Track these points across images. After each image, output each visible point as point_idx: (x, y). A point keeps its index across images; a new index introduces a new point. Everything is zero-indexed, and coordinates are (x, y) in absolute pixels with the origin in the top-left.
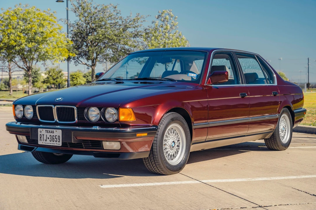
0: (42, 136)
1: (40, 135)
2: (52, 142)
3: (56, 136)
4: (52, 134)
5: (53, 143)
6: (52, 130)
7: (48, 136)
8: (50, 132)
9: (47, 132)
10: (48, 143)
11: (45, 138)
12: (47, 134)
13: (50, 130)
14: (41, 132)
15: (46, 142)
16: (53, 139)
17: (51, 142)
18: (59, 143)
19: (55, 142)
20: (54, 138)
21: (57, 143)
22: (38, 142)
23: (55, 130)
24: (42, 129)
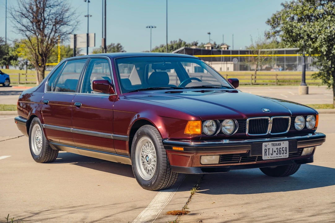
0: (268, 150)
1: (265, 149)
2: (279, 155)
3: (283, 148)
4: (279, 147)
5: (280, 155)
6: (279, 142)
7: (275, 149)
8: (277, 145)
9: (273, 145)
10: (275, 156)
11: (271, 152)
12: (273, 147)
13: (277, 142)
14: (266, 146)
15: (272, 156)
16: (279, 151)
17: (277, 156)
18: (286, 155)
19: (282, 155)
20: (281, 150)
21: (285, 155)
22: (262, 158)
23: (281, 142)
24: (267, 143)
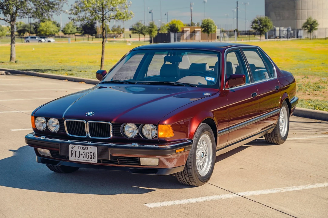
0: (74, 152)
1: (72, 151)
2: (86, 159)
3: (90, 153)
4: (86, 151)
5: (88, 159)
6: (86, 147)
7: (81, 153)
8: (84, 148)
9: (80, 148)
10: (82, 159)
11: (77, 154)
12: (80, 150)
13: (84, 146)
14: (72, 148)
15: (78, 159)
16: (87, 155)
17: (84, 159)
18: (94, 160)
19: (89, 159)
20: (89, 154)
21: (93, 159)
23: (89, 147)
24: (73, 146)
